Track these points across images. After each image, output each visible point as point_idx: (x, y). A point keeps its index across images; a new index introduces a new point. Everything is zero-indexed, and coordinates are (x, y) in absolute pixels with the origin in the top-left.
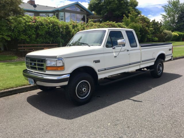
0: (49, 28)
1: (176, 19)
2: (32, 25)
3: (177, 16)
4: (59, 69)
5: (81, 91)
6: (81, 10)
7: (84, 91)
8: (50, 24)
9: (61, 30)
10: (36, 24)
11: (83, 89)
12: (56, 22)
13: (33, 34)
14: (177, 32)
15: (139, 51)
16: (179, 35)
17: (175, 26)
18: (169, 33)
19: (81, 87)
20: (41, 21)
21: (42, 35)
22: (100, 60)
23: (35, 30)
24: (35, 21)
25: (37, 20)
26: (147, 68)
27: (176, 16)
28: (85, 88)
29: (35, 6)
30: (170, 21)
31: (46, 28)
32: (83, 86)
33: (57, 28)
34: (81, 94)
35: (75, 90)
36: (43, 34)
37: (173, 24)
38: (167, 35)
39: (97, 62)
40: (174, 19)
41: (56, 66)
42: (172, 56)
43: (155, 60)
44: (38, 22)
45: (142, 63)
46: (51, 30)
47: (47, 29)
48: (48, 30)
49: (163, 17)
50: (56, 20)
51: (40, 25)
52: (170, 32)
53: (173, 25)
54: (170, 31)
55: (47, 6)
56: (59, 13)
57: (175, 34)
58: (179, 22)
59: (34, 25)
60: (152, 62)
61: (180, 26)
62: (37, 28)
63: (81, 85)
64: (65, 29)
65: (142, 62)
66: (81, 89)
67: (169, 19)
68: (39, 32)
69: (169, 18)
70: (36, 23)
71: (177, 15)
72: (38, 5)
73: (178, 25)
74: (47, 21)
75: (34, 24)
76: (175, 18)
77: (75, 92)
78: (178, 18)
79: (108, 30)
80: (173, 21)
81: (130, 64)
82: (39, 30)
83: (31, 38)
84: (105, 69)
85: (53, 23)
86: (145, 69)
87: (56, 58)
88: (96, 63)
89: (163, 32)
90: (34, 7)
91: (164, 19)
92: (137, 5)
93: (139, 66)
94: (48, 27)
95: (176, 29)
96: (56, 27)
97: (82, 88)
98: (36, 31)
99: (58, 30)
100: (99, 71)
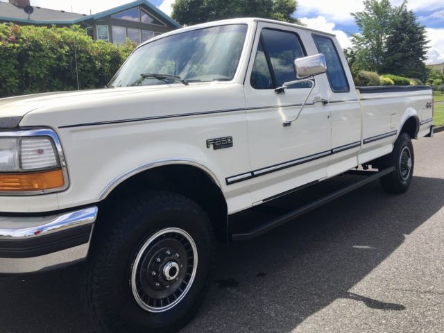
0: (60, 59)
1: (384, 45)
2: (6, 49)
3: (385, 38)
4: (37, 186)
5: (155, 279)
6: (155, 21)
7: (172, 278)
8: (61, 47)
9: (98, 64)
10: (17, 45)
11: (167, 269)
12: (81, 42)
13: (12, 75)
14: (389, 75)
15: (356, 106)
16: (395, 81)
17: (382, 61)
18: (373, 78)
19: (154, 260)
20: (36, 38)
21: (41, 79)
22: (231, 139)
23: (17, 63)
24: (17, 39)
25: (23, 36)
26: (374, 163)
27: (383, 38)
28: (174, 264)
29: (29, 9)
30: (371, 49)
31: (50, 58)
32: (163, 255)
33: (84, 59)
34: (157, 289)
35: (130, 277)
36: (42, 76)
37: (377, 57)
38: (368, 82)
39: (222, 143)
40: (379, 44)
41: (17, 168)
42: (432, 127)
43: (395, 138)
44: (24, 40)
45: (364, 146)
46: (64, 64)
47: (55, 59)
48: (58, 65)
49: (353, 40)
50: (82, 37)
51: (31, 50)
52: (375, 74)
53: (377, 61)
54: (374, 71)
55: (63, 12)
56: (95, 27)
57: (385, 79)
58: (392, 51)
59: (14, 47)
60: (387, 143)
61: (395, 61)
62: (22, 57)
63: (156, 249)
64: (110, 62)
65: (364, 143)
66: (158, 267)
67: (368, 44)
68: (29, 70)
69: (368, 42)
70: (18, 43)
71: (387, 36)
72: (38, 8)
73: (389, 58)
74: (54, 37)
75: (12, 45)
76: (382, 43)
77: (130, 287)
78: (388, 44)
79: (254, 24)
80: (377, 51)
81: (332, 152)
82: (29, 64)
83: (6, 89)
84: (252, 172)
85: (73, 43)
86: (370, 168)
87: (18, 128)
88: (216, 147)
89: (359, 76)
90: (27, 12)
91: (355, 45)
92: (295, 9)
93: (356, 157)
94: (55, 54)
95: (385, 69)
96: (83, 55)
97: (159, 263)
98: (21, 68)
99: (89, 65)
100: (228, 183)
